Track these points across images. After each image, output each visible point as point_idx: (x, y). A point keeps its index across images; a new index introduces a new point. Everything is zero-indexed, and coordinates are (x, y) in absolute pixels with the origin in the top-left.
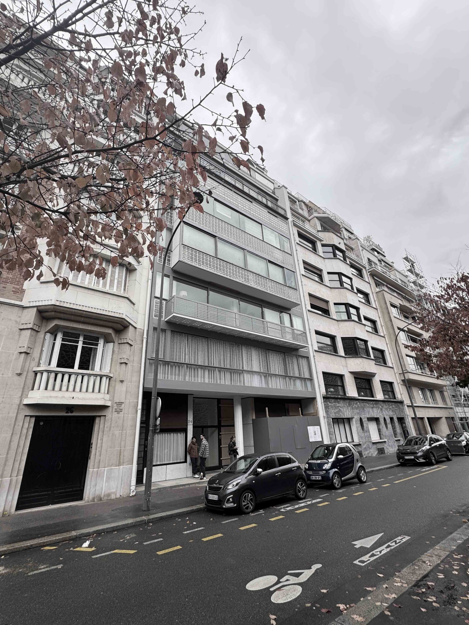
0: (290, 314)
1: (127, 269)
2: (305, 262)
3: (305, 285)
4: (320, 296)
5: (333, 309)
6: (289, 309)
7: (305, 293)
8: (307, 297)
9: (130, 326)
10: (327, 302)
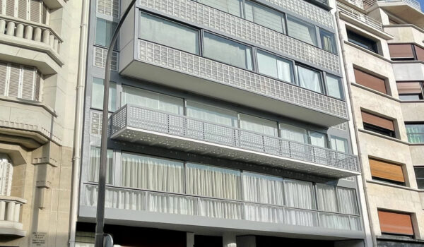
0: (326, 135)
1: (39, 73)
2: (356, 68)
3: (355, 97)
4: (382, 112)
5: (402, 129)
6: (326, 128)
7: (355, 109)
8: (358, 114)
9: (51, 142)
10: (393, 121)
